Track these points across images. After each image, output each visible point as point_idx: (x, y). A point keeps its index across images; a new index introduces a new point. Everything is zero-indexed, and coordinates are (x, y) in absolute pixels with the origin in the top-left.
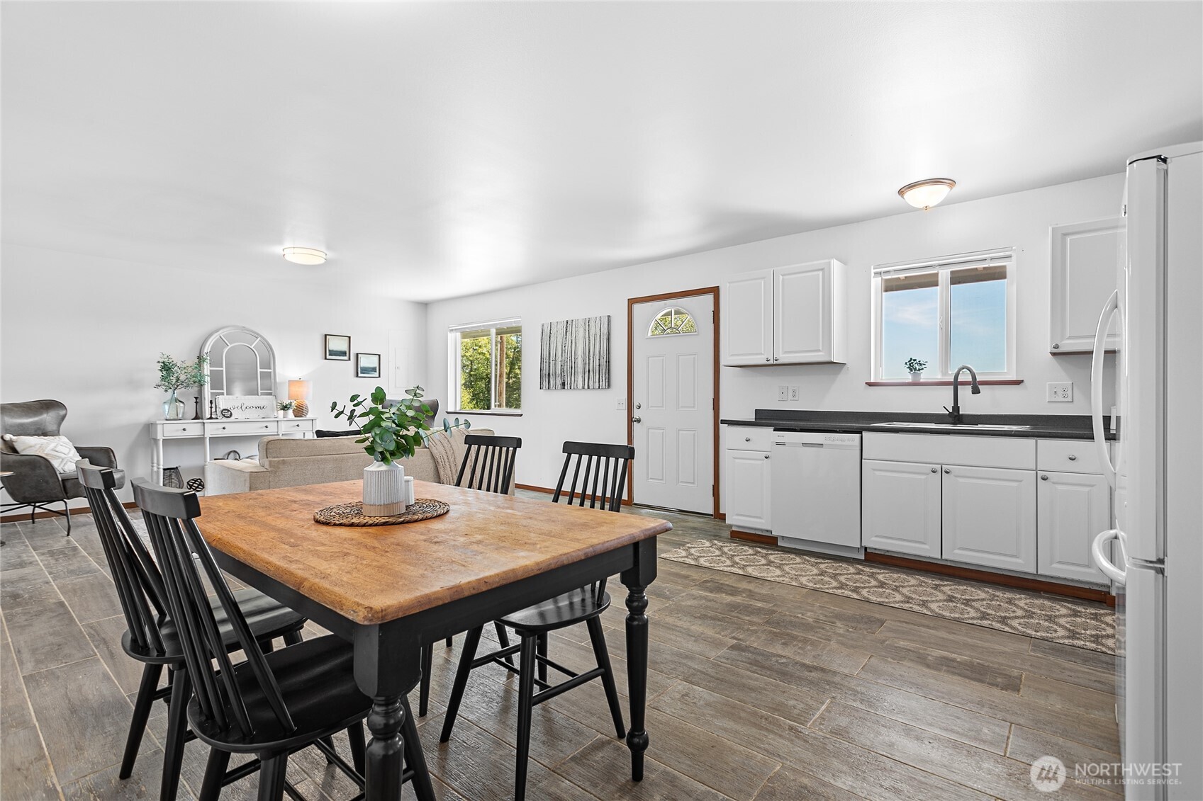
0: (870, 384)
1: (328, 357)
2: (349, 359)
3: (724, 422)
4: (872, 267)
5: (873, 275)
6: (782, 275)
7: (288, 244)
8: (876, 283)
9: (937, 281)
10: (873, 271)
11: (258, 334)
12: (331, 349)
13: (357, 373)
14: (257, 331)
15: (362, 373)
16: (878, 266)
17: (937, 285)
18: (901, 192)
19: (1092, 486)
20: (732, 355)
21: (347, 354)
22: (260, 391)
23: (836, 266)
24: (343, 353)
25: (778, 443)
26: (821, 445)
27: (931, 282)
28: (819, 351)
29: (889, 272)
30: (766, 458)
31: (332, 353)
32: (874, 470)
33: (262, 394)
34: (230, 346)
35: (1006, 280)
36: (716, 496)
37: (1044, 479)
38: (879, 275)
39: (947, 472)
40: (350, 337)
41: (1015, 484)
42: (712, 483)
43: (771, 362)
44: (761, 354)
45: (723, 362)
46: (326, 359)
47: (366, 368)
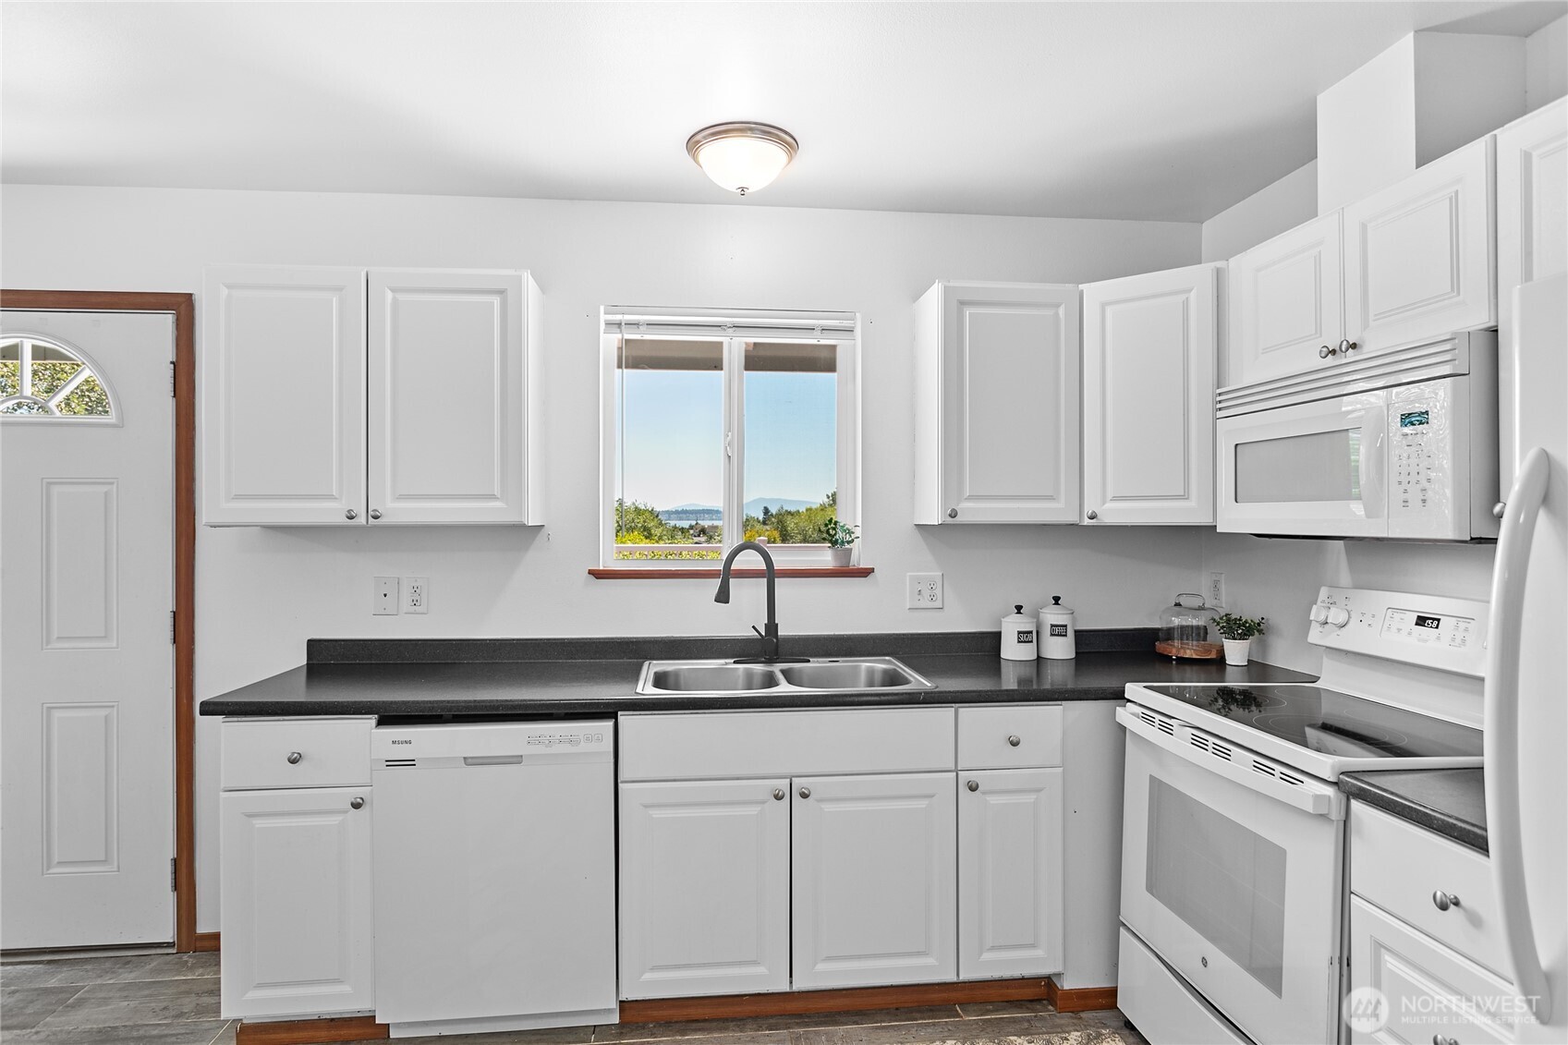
0: (598, 575)
3: (210, 708)
4: (602, 308)
5: (602, 326)
6: (393, 290)
8: (610, 343)
9: (721, 360)
10: (603, 318)
16: (614, 308)
17: (722, 369)
18: (693, 144)
19: (1039, 790)
20: (238, 497)
23: (530, 287)
25: (391, 763)
26: (517, 760)
27: (709, 360)
28: (492, 497)
29: (637, 324)
30: (356, 806)
32: (646, 806)
35: (836, 374)
36: (184, 888)
37: (973, 788)
38: (615, 329)
39: (804, 796)
41: (923, 804)
42: (170, 851)
43: (361, 520)
44: (330, 497)
45: (204, 514)
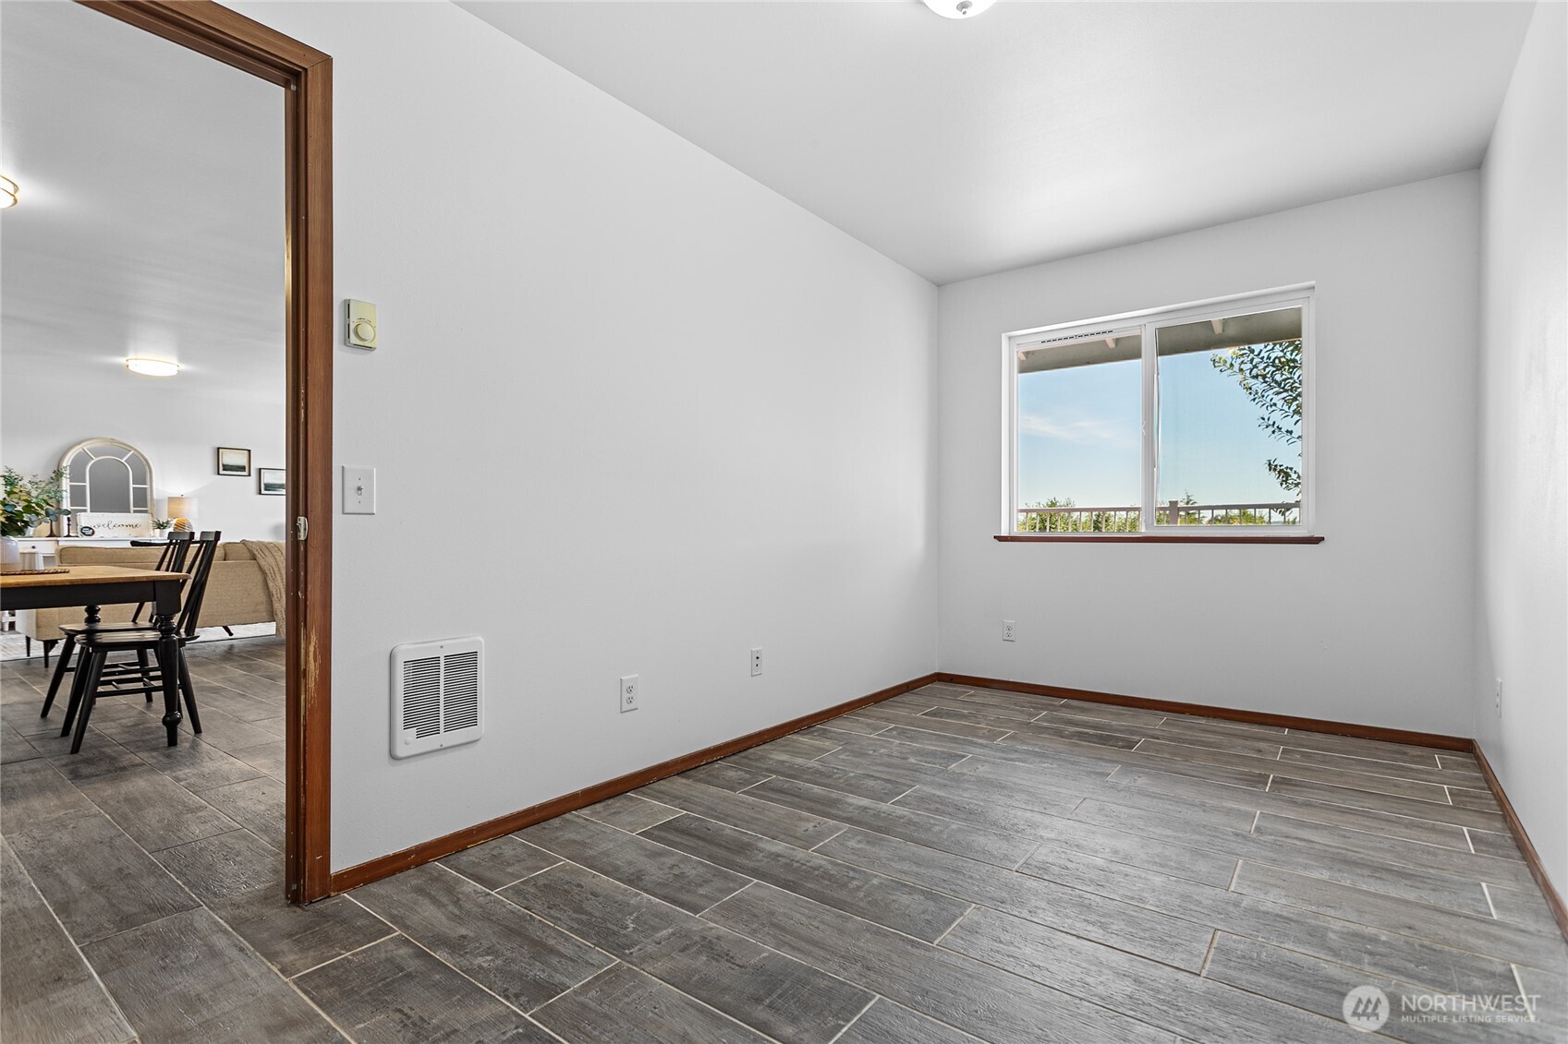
1: (221, 472)
2: (250, 475)
7: (131, 356)
11: (131, 447)
12: (225, 463)
13: (260, 490)
14: (126, 442)
15: (266, 490)
21: (247, 469)
22: (132, 508)
24: (242, 468)
31: (226, 468)
33: (135, 511)
34: (95, 459)
40: (249, 451)
46: (219, 474)
47: (271, 485)
